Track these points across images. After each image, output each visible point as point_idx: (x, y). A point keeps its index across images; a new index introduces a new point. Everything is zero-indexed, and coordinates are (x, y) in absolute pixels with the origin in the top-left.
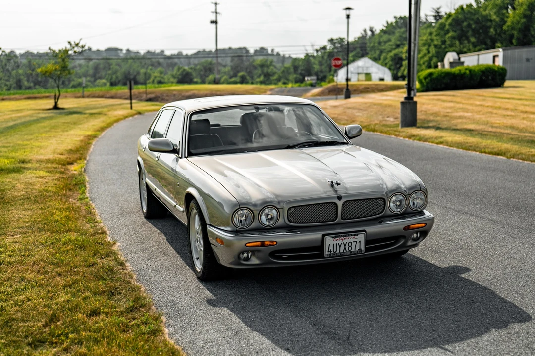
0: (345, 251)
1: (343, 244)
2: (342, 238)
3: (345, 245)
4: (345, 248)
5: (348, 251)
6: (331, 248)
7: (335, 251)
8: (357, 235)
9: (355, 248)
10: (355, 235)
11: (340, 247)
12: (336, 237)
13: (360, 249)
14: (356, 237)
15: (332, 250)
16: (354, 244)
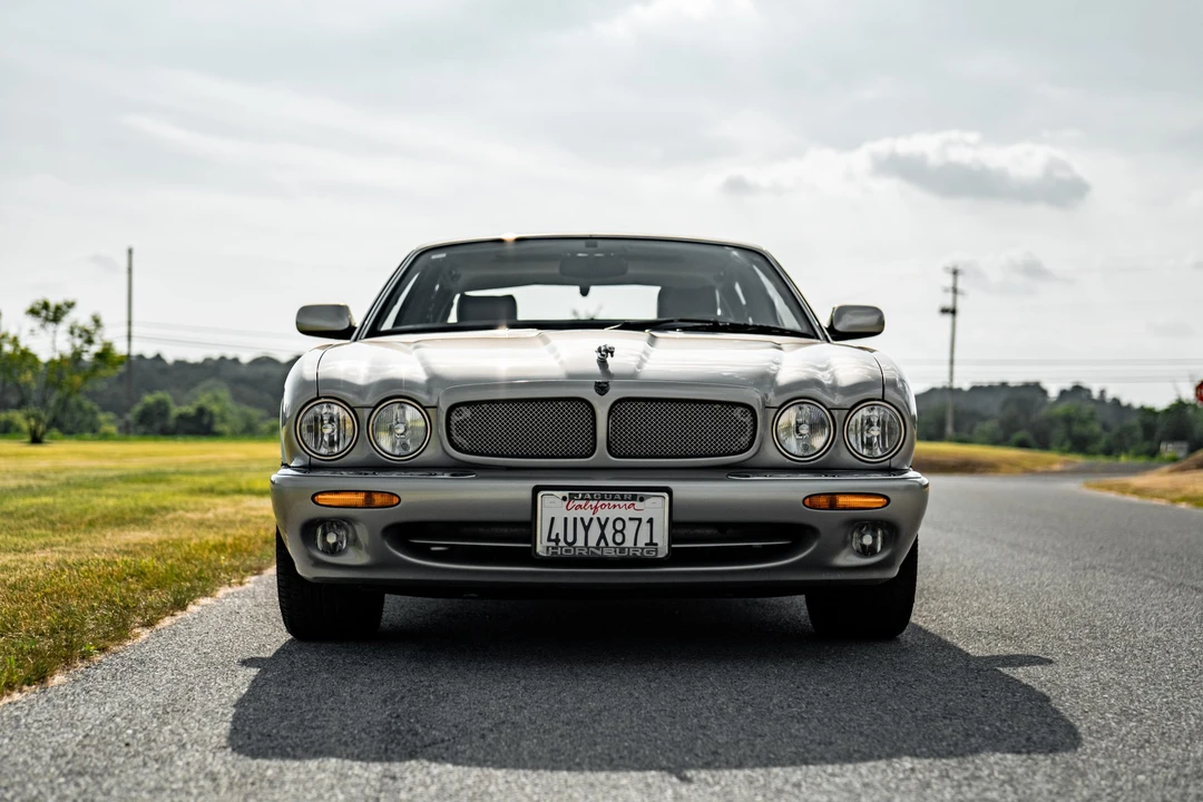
0: (602, 544)
1: (595, 523)
2: (594, 503)
3: (603, 527)
4: (603, 536)
5: (611, 544)
6: (558, 528)
7: (570, 539)
8: (642, 500)
9: (635, 540)
10: (634, 498)
11: (587, 528)
12: (572, 497)
13: (651, 543)
14: (638, 504)
15: (561, 537)
16: (631, 527)
